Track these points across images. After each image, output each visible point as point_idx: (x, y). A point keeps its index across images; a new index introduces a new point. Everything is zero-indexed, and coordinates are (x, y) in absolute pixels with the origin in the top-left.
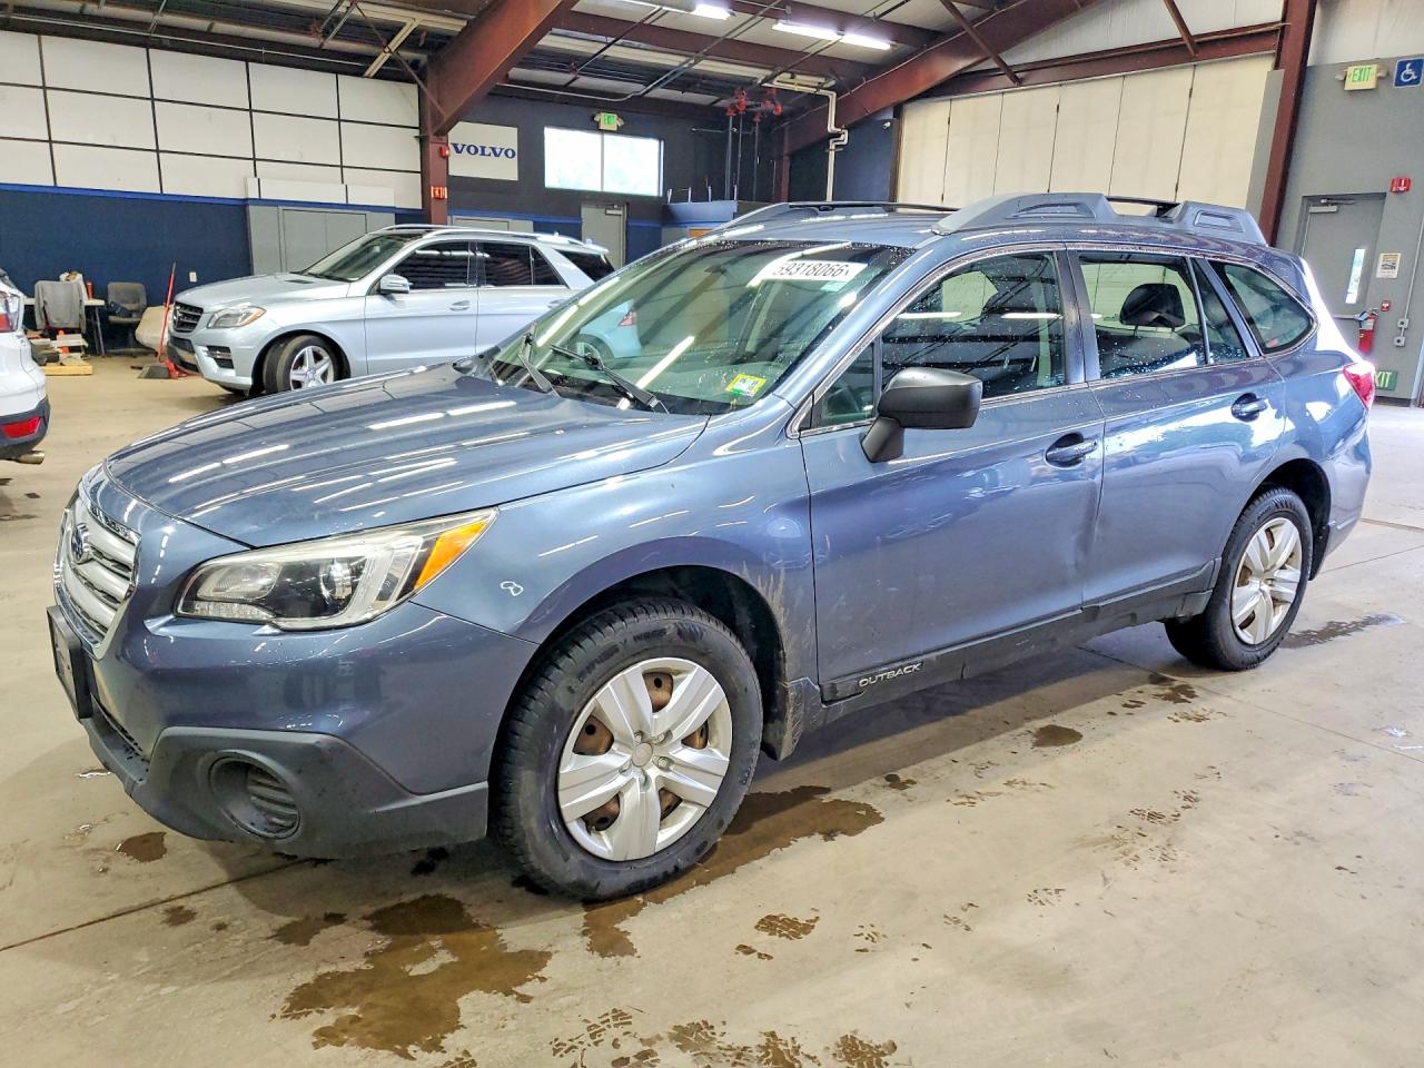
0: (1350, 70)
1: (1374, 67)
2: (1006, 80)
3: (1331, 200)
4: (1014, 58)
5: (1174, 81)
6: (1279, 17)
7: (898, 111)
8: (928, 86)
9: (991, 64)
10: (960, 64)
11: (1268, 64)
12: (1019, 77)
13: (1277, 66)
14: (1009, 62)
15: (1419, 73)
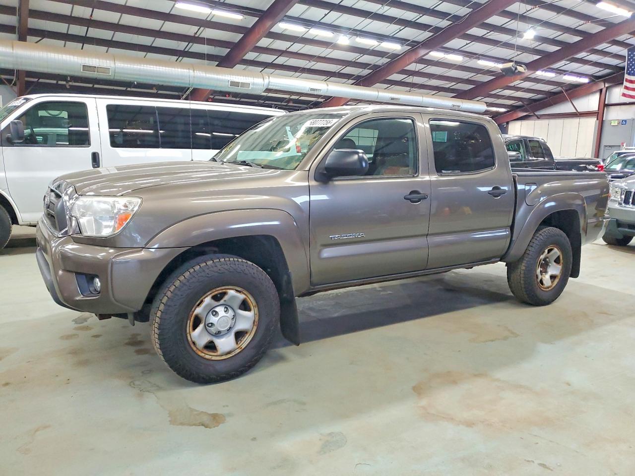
0: (612, 121)
1: (617, 121)
2: (536, 118)
3: (610, 146)
4: (537, 113)
5: (576, 121)
6: (597, 109)
7: (508, 123)
8: (516, 118)
9: (532, 114)
10: (525, 114)
11: (596, 119)
12: (539, 117)
13: (597, 119)
14: (536, 114)
15: (626, 122)
